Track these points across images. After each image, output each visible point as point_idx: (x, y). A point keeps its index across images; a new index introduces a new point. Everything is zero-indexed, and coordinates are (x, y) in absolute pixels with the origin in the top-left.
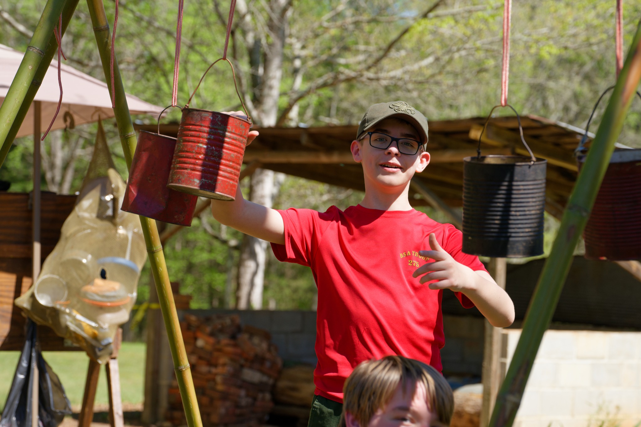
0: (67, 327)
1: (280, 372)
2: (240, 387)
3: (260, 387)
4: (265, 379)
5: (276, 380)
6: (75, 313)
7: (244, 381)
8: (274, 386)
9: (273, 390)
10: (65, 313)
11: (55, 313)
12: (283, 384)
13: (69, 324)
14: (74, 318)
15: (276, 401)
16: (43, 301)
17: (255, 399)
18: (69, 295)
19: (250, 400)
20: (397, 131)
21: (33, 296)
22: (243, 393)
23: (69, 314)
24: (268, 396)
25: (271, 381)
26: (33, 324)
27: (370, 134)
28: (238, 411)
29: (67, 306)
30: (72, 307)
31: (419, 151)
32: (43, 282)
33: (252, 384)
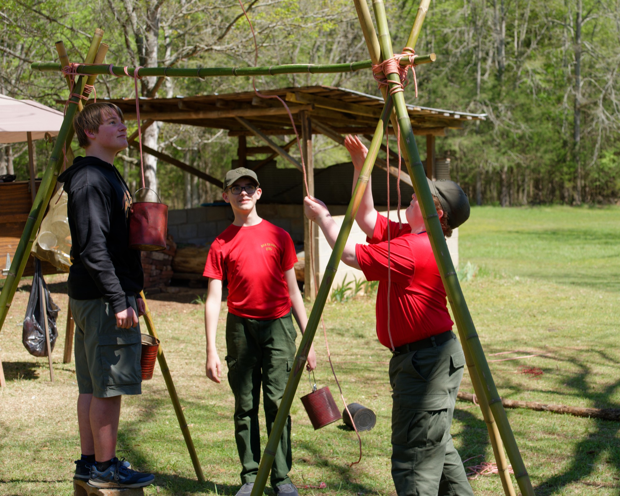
0: (59, 262)
1: (176, 252)
2: (152, 264)
3: (164, 263)
4: (167, 257)
5: (173, 257)
6: (63, 253)
7: (153, 260)
8: (173, 261)
9: (172, 263)
10: (57, 253)
11: (51, 254)
12: (178, 259)
13: (60, 259)
14: (63, 256)
15: (174, 270)
16: (44, 247)
17: (161, 270)
18: (59, 242)
19: (158, 271)
20: (243, 184)
21: (37, 245)
22: (153, 267)
23: (60, 254)
24: (169, 268)
25: (171, 258)
26: (38, 261)
27: (231, 188)
28: (151, 279)
29: (58, 249)
30: (61, 250)
31: (256, 189)
32: (42, 236)
33: (159, 261)
